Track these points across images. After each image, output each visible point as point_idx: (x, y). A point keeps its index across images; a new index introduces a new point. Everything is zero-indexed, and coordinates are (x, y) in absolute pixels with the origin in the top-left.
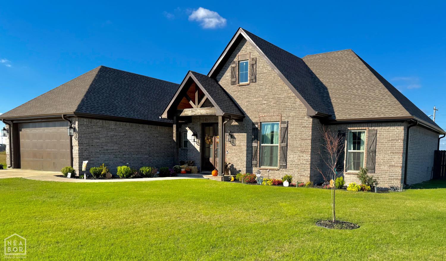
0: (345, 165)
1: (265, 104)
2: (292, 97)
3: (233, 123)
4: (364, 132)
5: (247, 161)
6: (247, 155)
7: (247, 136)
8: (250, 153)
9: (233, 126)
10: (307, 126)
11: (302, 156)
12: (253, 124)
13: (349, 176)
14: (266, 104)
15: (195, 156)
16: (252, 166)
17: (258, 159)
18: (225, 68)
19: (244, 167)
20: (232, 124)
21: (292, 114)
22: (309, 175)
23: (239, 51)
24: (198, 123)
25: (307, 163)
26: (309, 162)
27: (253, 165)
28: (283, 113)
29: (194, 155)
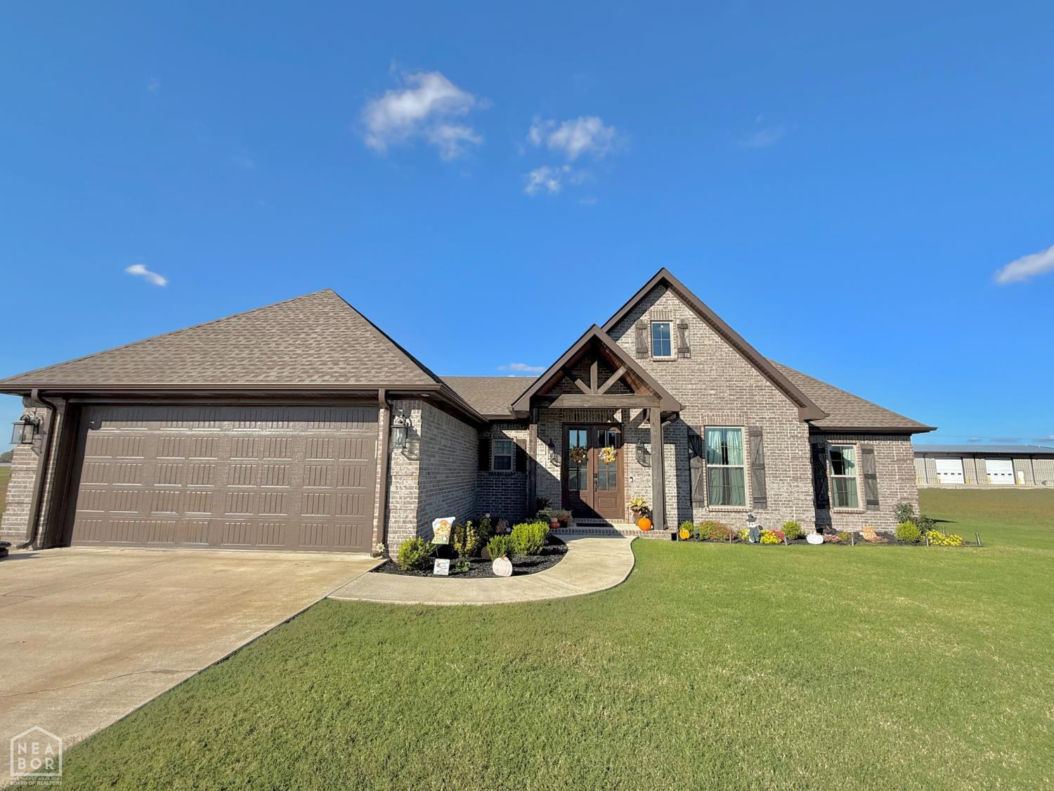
0: (830, 498)
1: (711, 395)
2: (766, 386)
3: (643, 424)
4: (852, 448)
5: (678, 496)
6: (677, 484)
7: (676, 449)
8: (685, 482)
9: (642, 431)
10: (799, 435)
11: (797, 486)
12: (689, 428)
13: (839, 516)
14: (715, 395)
15: (547, 488)
16: (691, 505)
17: (705, 493)
18: (621, 329)
19: (674, 508)
20: (639, 427)
21: (767, 415)
22: (814, 520)
23: (651, 306)
24: (557, 422)
25: (808, 498)
26: (810, 495)
27: (694, 504)
28: (751, 412)
29: (544, 485)
